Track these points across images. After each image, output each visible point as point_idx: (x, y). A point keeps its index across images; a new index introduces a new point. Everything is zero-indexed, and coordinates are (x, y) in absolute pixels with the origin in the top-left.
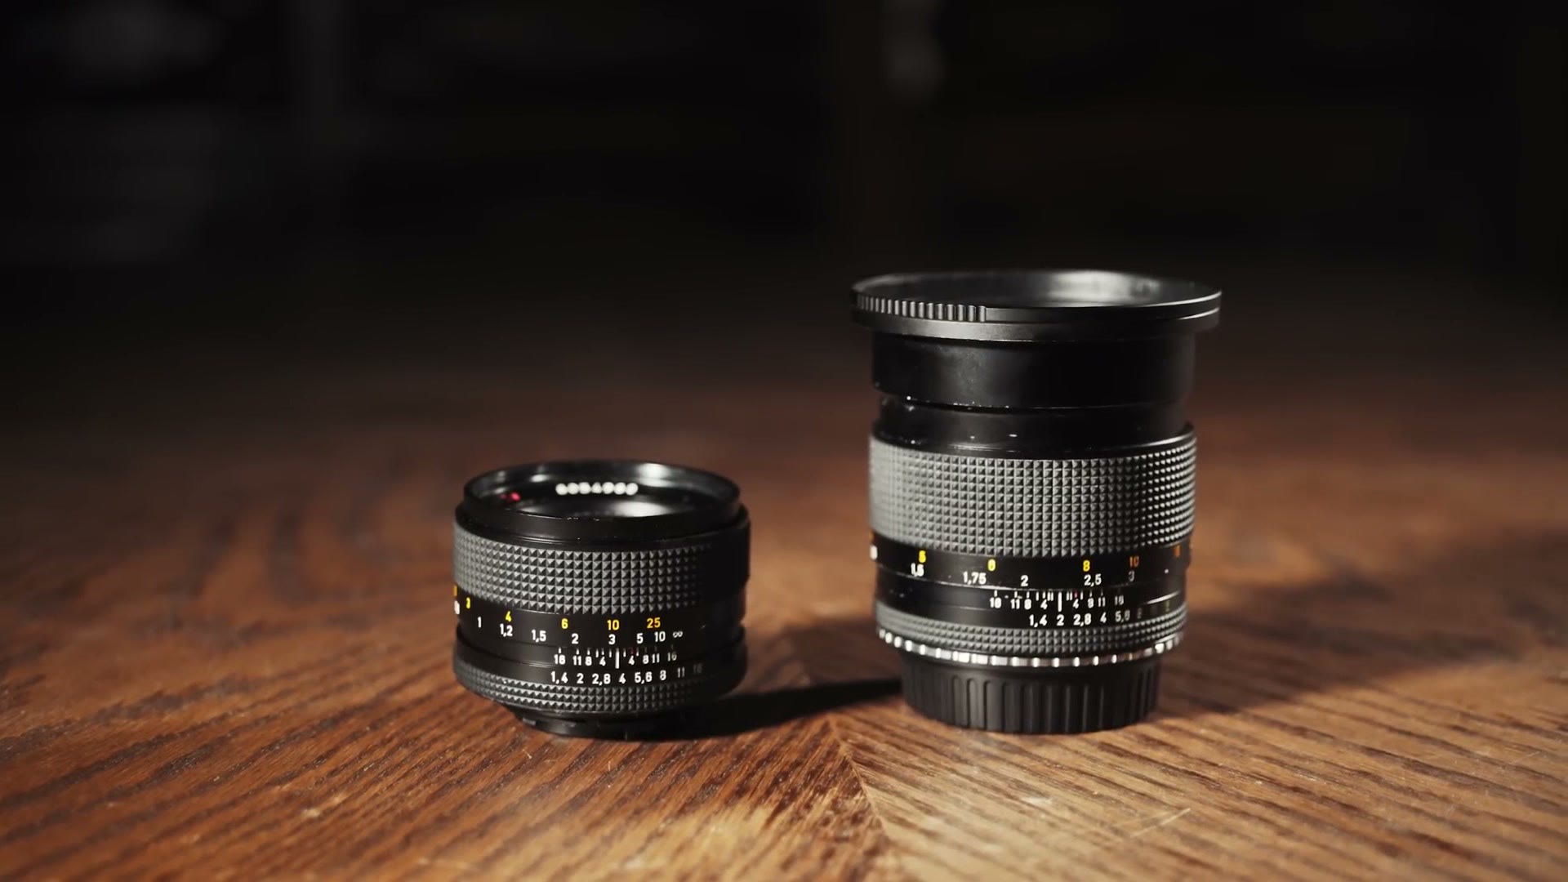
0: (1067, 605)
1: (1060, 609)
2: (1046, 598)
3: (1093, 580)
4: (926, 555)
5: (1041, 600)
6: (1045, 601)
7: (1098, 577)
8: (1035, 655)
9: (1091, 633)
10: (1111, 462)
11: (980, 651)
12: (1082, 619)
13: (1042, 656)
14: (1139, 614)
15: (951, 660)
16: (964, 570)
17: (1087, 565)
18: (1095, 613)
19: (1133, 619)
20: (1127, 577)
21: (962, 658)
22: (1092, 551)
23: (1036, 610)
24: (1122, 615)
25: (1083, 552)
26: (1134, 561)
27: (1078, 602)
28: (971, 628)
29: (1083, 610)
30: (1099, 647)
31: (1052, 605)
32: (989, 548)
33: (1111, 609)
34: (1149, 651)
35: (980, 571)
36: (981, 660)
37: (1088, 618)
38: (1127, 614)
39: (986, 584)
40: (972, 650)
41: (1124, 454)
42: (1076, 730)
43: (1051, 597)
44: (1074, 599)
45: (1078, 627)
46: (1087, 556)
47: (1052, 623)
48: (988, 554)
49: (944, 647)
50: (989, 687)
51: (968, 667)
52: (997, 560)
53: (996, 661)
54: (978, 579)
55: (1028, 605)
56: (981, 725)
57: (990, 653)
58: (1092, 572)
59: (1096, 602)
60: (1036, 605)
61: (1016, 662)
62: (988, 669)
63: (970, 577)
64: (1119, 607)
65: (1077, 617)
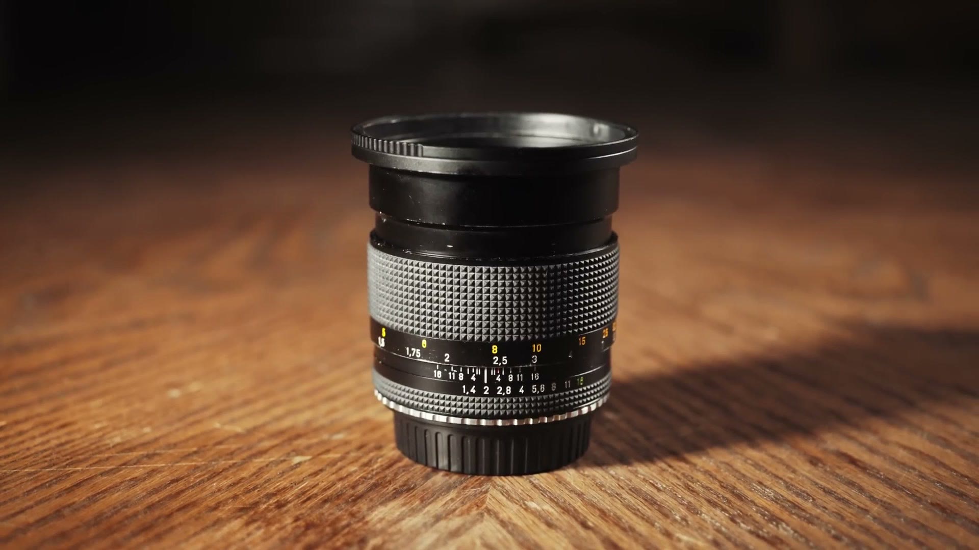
0: (491, 378)
1: (486, 382)
2: (475, 372)
3: (500, 361)
4: (386, 331)
5: (471, 374)
6: (474, 375)
7: (504, 358)
8: (498, 417)
9: (511, 401)
10: (530, 269)
11: (443, 413)
12: (504, 390)
13: (503, 418)
14: (554, 387)
15: (420, 418)
16: (407, 347)
17: (495, 349)
18: (515, 385)
19: (548, 391)
20: (530, 360)
21: (428, 416)
22: (499, 338)
23: (468, 382)
24: (538, 388)
25: (492, 338)
26: (538, 348)
27: (475, 377)
28: (436, 395)
29: (505, 383)
30: (518, 412)
31: (480, 378)
32: (422, 330)
33: (528, 384)
34: (575, 414)
35: (416, 348)
36: (442, 419)
37: (509, 390)
38: (542, 387)
39: (420, 358)
40: (438, 412)
41: (555, 262)
42: (519, 473)
43: (478, 372)
44: (497, 374)
45: (501, 396)
46: (495, 342)
47: (480, 393)
48: (422, 335)
49: (416, 408)
50: (451, 438)
51: (433, 424)
52: (427, 340)
53: (453, 420)
54: (415, 353)
55: (461, 377)
56: (446, 468)
57: (449, 414)
58: (500, 355)
59: (515, 378)
60: (467, 377)
61: (468, 421)
62: (448, 426)
63: (411, 352)
64: (535, 382)
65: (500, 388)
